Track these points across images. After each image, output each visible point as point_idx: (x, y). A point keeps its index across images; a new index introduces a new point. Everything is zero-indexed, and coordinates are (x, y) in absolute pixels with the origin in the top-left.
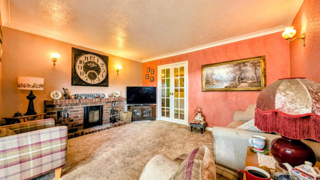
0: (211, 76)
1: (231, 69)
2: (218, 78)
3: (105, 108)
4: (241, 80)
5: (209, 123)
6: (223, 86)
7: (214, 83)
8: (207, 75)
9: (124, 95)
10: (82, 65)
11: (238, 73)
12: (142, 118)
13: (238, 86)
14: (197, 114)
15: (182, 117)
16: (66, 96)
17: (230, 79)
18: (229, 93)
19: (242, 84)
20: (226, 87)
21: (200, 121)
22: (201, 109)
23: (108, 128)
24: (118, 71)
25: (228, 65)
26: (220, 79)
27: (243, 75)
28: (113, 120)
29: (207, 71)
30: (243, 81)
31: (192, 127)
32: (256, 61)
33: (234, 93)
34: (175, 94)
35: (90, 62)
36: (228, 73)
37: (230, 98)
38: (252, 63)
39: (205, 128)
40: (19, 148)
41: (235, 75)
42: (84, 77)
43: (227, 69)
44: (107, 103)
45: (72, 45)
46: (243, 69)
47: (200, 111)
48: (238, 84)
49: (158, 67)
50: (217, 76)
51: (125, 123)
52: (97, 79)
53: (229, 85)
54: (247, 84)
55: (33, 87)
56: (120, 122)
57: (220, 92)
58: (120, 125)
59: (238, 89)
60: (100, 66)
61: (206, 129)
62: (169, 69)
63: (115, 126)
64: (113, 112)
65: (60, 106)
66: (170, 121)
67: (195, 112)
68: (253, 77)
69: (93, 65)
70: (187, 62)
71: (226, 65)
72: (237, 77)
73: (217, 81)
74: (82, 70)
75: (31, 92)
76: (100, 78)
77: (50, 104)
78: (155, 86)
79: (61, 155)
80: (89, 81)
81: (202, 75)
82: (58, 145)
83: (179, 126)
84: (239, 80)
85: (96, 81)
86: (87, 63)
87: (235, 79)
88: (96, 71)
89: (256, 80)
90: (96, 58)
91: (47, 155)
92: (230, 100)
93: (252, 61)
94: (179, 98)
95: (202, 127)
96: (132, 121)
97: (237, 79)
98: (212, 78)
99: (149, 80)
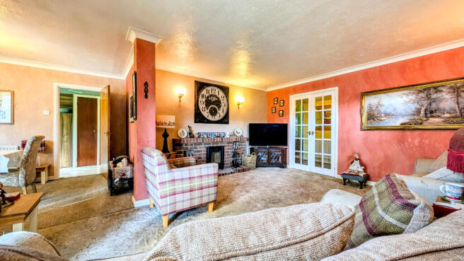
0: (377, 107)
1: (413, 97)
2: (388, 111)
3: (226, 149)
4: (430, 113)
5: (372, 176)
6: (397, 123)
7: (382, 119)
8: (370, 107)
9: (246, 135)
10: (204, 100)
11: (425, 103)
12: (269, 164)
13: (425, 123)
14: (352, 162)
15: (328, 166)
16: (191, 135)
17: (410, 112)
18: (408, 133)
19: (432, 120)
20: (402, 124)
21: (359, 172)
22: (359, 156)
23: (231, 173)
24: (239, 105)
25: (405, 92)
26: (393, 113)
27: (434, 106)
28: (235, 165)
29: (370, 101)
30: (434, 114)
31: (345, 179)
32: (458, 85)
33: (417, 133)
34: (316, 133)
35: (211, 95)
36: (406, 103)
37: (410, 140)
38: (451, 87)
39: (366, 182)
40: (190, 178)
41: (418, 106)
42: (206, 114)
43: (405, 97)
44: (228, 143)
45: (195, 78)
46: (434, 96)
47: (357, 157)
48: (425, 119)
49: (291, 96)
50: (388, 108)
51: (249, 169)
52: (218, 115)
53: (408, 121)
54: (442, 120)
55: (169, 125)
56: (244, 167)
57: (392, 132)
58: (243, 170)
59: (424, 127)
60: (221, 99)
61: (367, 184)
62: (307, 100)
63: (239, 171)
64: (235, 154)
65: (186, 145)
66: (309, 171)
67: (349, 159)
68: (452, 109)
69: (215, 99)
70: (337, 88)
71: (402, 92)
72: (423, 109)
73: (387, 115)
74: (204, 106)
75: (166, 130)
76: (221, 114)
77: (178, 142)
78: (285, 122)
79: (213, 190)
80: (210, 118)
81: (362, 108)
82: (212, 180)
83: (324, 177)
84: (426, 114)
85: (217, 118)
86: (208, 97)
87: (418, 112)
88: (217, 105)
89: (458, 114)
90: (217, 90)
91: (205, 188)
92: (409, 144)
93: (452, 83)
94: (323, 139)
95: (361, 180)
96: (257, 167)
97: (422, 112)
98: (379, 111)
99: (276, 114)
